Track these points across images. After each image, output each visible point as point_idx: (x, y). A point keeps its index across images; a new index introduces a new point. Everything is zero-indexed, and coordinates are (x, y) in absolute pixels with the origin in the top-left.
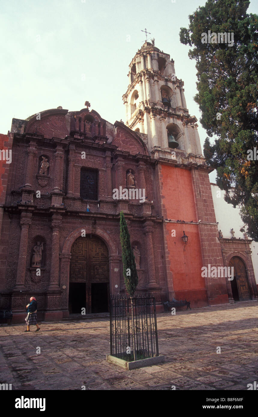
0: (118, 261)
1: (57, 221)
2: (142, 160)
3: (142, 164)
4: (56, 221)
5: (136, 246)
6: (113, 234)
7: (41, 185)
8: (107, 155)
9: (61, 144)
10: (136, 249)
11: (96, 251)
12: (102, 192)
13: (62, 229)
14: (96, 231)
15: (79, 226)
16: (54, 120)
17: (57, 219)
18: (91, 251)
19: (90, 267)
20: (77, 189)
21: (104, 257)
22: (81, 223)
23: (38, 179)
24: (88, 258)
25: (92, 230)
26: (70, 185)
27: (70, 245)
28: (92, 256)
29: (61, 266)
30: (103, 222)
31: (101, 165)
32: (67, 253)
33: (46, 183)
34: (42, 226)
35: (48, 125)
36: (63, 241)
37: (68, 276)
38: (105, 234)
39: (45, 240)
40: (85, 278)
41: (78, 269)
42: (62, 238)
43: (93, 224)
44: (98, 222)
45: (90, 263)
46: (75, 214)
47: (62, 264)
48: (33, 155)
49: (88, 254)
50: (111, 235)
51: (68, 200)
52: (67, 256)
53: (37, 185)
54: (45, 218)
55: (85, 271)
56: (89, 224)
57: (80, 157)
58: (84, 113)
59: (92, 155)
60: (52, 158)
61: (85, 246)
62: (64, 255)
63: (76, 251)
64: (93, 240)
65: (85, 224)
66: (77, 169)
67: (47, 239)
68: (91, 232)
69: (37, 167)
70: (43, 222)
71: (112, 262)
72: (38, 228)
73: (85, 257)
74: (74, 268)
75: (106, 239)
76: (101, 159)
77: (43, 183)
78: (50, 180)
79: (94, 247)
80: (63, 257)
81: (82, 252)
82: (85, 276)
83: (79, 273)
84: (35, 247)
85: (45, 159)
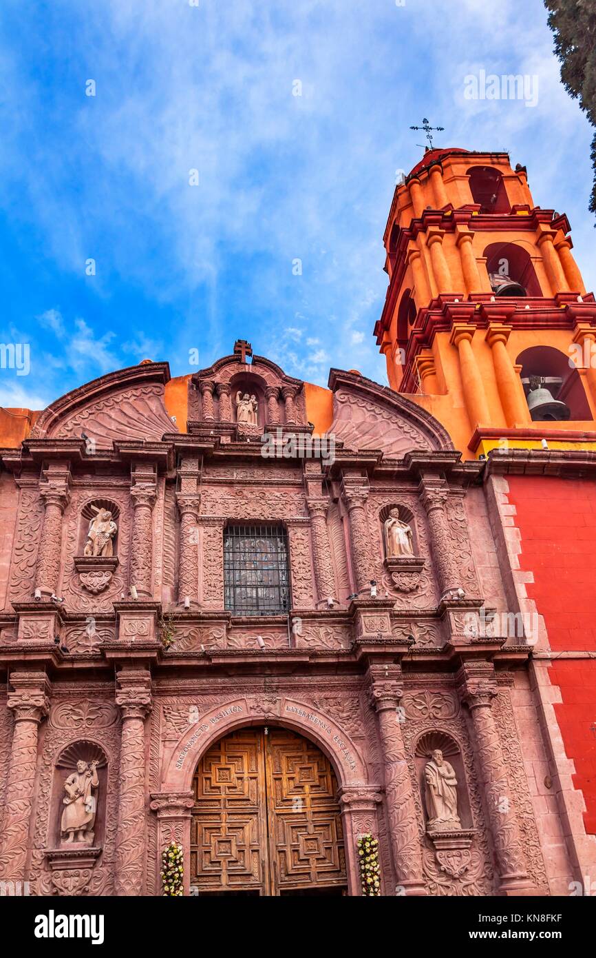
0: (370, 808)
1: (133, 689)
2: (433, 468)
3: (432, 484)
4: (128, 689)
5: (439, 752)
6: (345, 715)
7: (89, 589)
8: (306, 474)
9: (145, 460)
10: (438, 762)
11: (292, 778)
12: (301, 588)
13: (162, 713)
14: (281, 710)
15: (218, 698)
16: (130, 401)
17: (131, 682)
18: (275, 779)
19: (271, 834)
20: (213, 589)
21: (322, 795)
22: (225, 690)
23: (78, 572)
24: (262, 805)
25: (266, 706)
26: (187, 577)
27: (189, 762)
28: (279, 797)
29: (161, 836)
30: (305, 680)
31: (293, 506)
32: (178, 790)
33: (105, 579)
34: (91, 712)
35: (110, 417)
36: (164, 752)
37: (186, 869)
38: (317, 717)
39: (104, 755)
40: (256, 875)
41: (227, 845)
42: (161, 744)
43: (268, 689)
44: (287, 681)
45: (272, 819)
46: (202, 663)
47: (160, 829)
48: (58, 503)
49: (262, 789)
50: (340, 720)
51: (179, 623)
52: (180, 802)
53: (78, 590)
54: (100, 684)
55: (255, 848)
56: (255, 690)
57: (219, 493)
58: (227, 368)
59: (258, 483)
60: (123, 508)
61: (249, 765)
62: (167, 799)
63: (218, 785)
64: (279, 742)
65: (241, 690)
66: (212, 529)
67: (108, 752)
68: (261, 716)
69: (77, 538)
70: (96, 697)
71: (350, 812)
72: (76, 718)
73: (253, 800)
74: (214, 841)
75: (321, 733)
76: (291, 491)
77: (97, 580)
78: (120, 570)
79: (284, 766)
80: (164, 803)
81: (242, 784)
82: (256, 865)
83: (233, 859)
84: (69, 780)
85: (103, 513)
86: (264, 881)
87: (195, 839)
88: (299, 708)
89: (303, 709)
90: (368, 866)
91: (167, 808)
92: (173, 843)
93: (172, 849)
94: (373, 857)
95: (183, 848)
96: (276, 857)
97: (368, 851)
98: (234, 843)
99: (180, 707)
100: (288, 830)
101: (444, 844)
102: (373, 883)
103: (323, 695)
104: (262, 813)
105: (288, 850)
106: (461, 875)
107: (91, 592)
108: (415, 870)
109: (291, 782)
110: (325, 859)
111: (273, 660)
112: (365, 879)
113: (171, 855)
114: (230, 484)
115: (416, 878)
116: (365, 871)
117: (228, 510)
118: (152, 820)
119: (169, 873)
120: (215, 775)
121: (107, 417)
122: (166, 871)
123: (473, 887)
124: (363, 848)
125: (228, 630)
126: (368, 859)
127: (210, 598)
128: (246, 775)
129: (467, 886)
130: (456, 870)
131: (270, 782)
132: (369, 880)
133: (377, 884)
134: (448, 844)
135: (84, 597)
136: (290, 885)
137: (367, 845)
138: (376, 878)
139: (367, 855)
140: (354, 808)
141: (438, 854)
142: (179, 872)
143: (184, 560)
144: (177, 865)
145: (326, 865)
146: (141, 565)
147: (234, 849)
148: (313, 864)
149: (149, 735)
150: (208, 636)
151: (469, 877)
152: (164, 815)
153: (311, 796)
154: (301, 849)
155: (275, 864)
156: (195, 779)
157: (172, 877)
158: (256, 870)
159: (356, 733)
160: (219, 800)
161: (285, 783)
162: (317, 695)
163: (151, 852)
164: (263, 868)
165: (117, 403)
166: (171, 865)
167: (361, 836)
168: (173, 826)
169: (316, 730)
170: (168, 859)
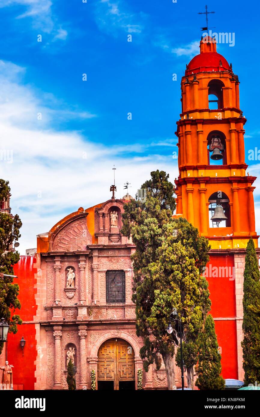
1: (83, 331)
4: (81, 331)
13: (90, 336)
14: (120, 335)
15: (104, 331)
16: (76, 226)
17: (82, 329)
18: (119, 353)
19: (117, 367)
20: (102, 295)
21: (131, 357)
22: (105, 329)
23: (66, 292)
24: (115, 359)
25: (116, 334)
26: (95, 293)
27: (96, 349)
28: (120, 357)
29: (90, 367)
30: (127, 326)
31: (127, 265)
32: (94, 357)
33: (73, 294)
34: (72, 335)
35: (71, 233)
36: (90, 346)
37: (96, 376)
38: (129, 337)
39: (76, 346)
40: (113, 377)
41: (106, 369)
42: (90, 344)
43: (117, 329)
44: (122, 327)
45: (117, 363)
46: (99, 323)
47: (90, 366)
48: (59, 270)
49: (115, 355)
50: (136, 338)
51: (93, 308)
52: (94, 359)
53: (66, 297)
54: (74, 327)
55: (113, 370)
56: (114, 329)
57: (104, 260)
58: (107, 205)
59: (116, 256)
60: (76, 268)
61: (112, 349)
62: (91, 359)
63: (104, 354)
64: (120, 342)
65: (110, 329)
66: (102, 274)
67: (77, 346)
68: (115, 337)
69: (64, 280)
70: (73, 331)
71: (136, 363)
72: (68, 336)
73: (113, 358)
74: (103, 368)
75: (130, 342)
76: (127, 259)
77: (71, 295)
78: (77, 290)
79: (121, 349)
80: (91, 360)
81: (110, 354)
82: (113, 375)
83: (107, 373)
84: (68, 353)
85: (71, 270)
86: (115, 379)
87: (98, 368)
88: (125, 334)
89: (126, 335)
90: (139, 377)
91: (92, 361)
92: (93, 370)
93: (93, 371)
94: (141, 375)
95: (95, 371)
96: (118, 373)
97: (140, 373)
98: (108, 369)
99: (94, 334)
100: (121, 366)
101: (159, 372)
102: (140, 381)
103: (132, 330)
104: (115, 361)
105: (121, 371)
106: (163, 379)
107: (69, 298)
108: (150, 378)
109: (123, 353)
110: (130, 374)
111: (118, 322)
112: (138, 380)
113: (93, 372)
114: (108, 257)
115: (150, 380)
116: (139, 378)
117: (107, 267)
118: (88, 363)
119: (92, 377)
120: (103, 351)
121: (70, 233)
122: (92, 376)
123: (166, 382)
124: (138, 372)
125: (107, 309)
126: (139, 375)
127: (102, 298)
128: (111, 351)
129: (164, 382)
130: (162, 378)
131: (117, 353)
132: (139, 380)
133: (141, 381)
134: (160, 372)
135: (68, 300)
136: (121, 380)
137: (140, 372)
138: (141, 380)
139: (139, 374)
140: (138, 362)
141: (158, 374)
142: (95, 376)
143: (94, 287)
144: (94, 375)
145: (131, 375)
146: (83, 291)
147: (108, 371)
148: (127, 375)
149: (87, 341)
150: (101, 312)
151: (165, 380)
152: (91, 362)
153: (128, 357)
154: (124, 371)
155: (118, 375)
156: (98, 352)
157: (93, 378)
158: (113, 376)
159: (140, 341)
160: (104, 358)
161: (121, 354)
162: (130, 330)
163: (88, 371)
164: (115, 375)
165: (73, 227)
166: (93, 375)
167: (139, 369)
168: (93, 365)
169: (129, 341)
170: (92, 373)
